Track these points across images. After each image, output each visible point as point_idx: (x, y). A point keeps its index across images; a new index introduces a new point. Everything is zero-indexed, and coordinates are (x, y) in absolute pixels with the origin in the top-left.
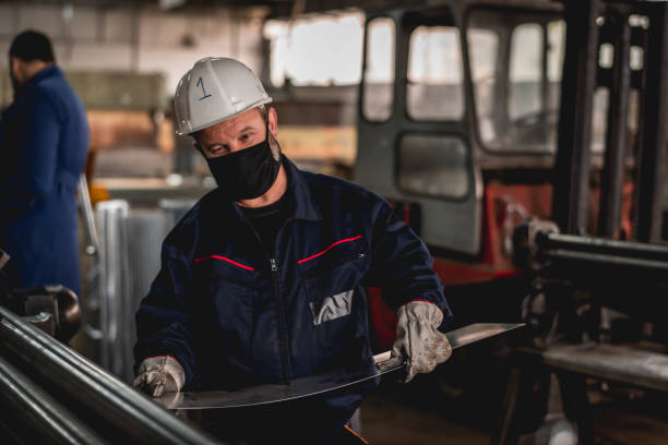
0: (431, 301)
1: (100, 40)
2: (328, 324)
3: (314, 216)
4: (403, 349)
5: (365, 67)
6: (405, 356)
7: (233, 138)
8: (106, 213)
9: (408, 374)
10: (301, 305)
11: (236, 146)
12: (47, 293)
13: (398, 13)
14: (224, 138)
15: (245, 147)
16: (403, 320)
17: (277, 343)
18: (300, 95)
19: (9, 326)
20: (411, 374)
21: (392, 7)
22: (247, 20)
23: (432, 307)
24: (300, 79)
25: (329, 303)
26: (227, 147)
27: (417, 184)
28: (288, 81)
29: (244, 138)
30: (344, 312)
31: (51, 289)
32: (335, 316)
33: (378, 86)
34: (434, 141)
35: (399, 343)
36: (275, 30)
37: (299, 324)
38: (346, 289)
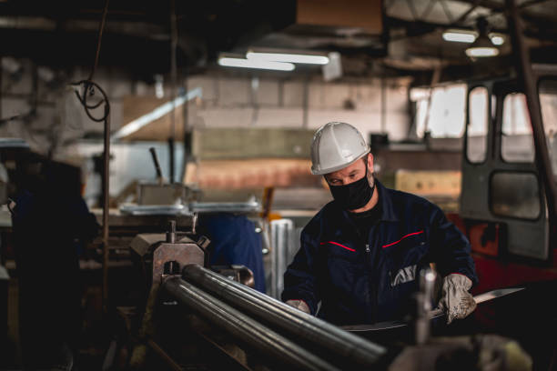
0: (464, 274)
1: (281, 105)
2: (400, 285)
3: (394, 218)
4: (444, 304)
5: (468, 122)
6: (446, 309)
7: (345, 176)
8: (277, 227)
9: (447, 318)
10: (384, 273)
11: (347, 181)
12: (232, 269)
13: (490, 84)
14: (340, 176)
15: (352, 181)
16: (446, 285)
17: (368, 296)
18: (435, 146)
19: (209, 276)
20: (450, 319)
21: (487, 79)
22: (395, 87)
23: (464, 278)
24: (437, 133)
25: (402, 273)
26: (342, 181)
27: (505, 209)
28: (427, 134)
29: (352, 176)
30: (410, 279)
31: (236, 267)
32: (405, 281)
33: (477, 138)
34: (517, 177)
35: (442, 300)
36: (417, 94)
37: (382, 285)
38: (412, 264)
